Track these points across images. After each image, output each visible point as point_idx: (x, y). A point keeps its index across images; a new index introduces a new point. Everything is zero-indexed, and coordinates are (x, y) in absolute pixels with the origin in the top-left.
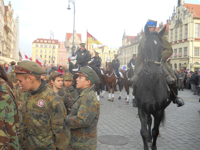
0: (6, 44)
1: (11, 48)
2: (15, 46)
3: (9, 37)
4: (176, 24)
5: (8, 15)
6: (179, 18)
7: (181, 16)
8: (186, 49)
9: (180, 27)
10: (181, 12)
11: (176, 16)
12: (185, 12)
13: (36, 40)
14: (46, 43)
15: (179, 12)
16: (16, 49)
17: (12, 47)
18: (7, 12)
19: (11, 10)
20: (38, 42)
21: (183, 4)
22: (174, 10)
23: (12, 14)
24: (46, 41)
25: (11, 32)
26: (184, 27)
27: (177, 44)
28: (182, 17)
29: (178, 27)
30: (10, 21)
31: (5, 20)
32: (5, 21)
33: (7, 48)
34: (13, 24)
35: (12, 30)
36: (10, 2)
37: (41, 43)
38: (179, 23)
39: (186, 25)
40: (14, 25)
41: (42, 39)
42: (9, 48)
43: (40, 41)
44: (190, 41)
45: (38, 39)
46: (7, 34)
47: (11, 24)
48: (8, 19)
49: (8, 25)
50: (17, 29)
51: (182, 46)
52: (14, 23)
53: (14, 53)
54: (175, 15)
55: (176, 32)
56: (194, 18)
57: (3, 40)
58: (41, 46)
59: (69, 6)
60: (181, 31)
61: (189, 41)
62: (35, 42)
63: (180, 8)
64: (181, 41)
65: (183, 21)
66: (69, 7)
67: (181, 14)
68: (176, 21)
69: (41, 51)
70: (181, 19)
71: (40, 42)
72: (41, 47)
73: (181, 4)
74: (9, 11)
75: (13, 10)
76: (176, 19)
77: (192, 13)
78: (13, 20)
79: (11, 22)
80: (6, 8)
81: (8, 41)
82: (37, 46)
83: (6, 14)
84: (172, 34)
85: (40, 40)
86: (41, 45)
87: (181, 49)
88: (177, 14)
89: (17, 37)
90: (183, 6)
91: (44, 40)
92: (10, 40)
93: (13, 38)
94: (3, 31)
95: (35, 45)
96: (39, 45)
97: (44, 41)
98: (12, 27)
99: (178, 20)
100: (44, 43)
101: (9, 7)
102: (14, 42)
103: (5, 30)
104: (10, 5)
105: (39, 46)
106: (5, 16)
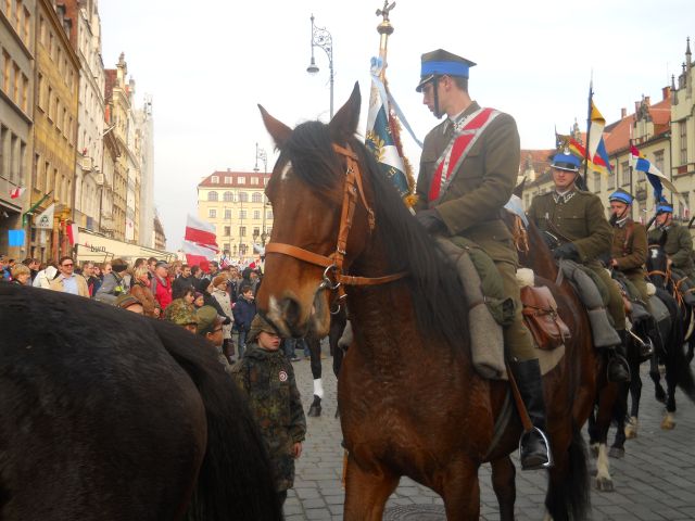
0: (112, 193)
1: (126, 207)
2: (140, 199)
3: (120, 170)
5: (115, 98)
13: (209, 178)
14: (241, 186)
16: (144, 209)
17: (131, 204)
19: (127, 82)
20: (215, 185)
22: (688, 53)
23: (129, 94)
24: (241, 180)
25: (127, 153)
30: (123, 118)
31: (109, 117)
32: (106, 120)
33: (115, 206)
34: (132, 129)
35: (131, 148)
36: (122, 55)
37: (228, 186)
40: (138, 131)
41: (229, 173)
42: (122, 206)
43: (222, 179)
45: (216, 173)
46: (115, 161)
47: (126, 128)
48: (118, 112)
49: (118, 132)
50: (146, 143)
52: (135, 123)
53: (137, 221)
57: (101, 182)
58: (228, 198)
59: (313, 59)
62: (206, 183)
66: (313, 63)
69: (228, 215)
71: (222, 185)
72: (225, 200)
74: (121, 85)
75: (132, 82)
78: (132, 115)
79: (125, 123)
80: (111, 77)
81: (119, 184)
82: (213, 197)
83: (109, 95)
85: (221, 175)
86: (225, 194)
89: (145, 169)
91: (235, 175)
92: (125, 182)
93: (133, 174)
94: (101, 152)
95: (204, 193)
96: (221, 193)
97: (235, 180)
98: (129, 139)
100: (235, 185)
101: (120, 74)
102: (139, 187)
103: (109, 148)
104: (123, 67)
105: (221, 196)
106: (106, 102)
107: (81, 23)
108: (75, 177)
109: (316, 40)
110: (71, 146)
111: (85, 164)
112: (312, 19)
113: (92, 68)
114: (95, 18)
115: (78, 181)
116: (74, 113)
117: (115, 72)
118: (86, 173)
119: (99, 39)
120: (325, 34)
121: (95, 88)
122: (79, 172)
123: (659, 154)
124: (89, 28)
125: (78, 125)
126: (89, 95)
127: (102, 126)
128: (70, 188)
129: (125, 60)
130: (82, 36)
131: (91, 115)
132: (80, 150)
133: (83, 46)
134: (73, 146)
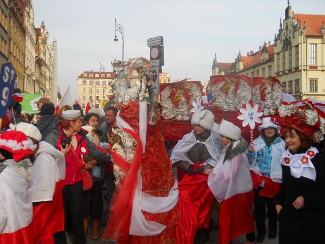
0: (39, 83)
1: (45, 88)
2: (51, 84)
3: (42, 72)
4: (284, 45)
5: (40, 41)
6: (288, 37)
7: (290, 33)
8: (298, 82)
9: (288, 50)
10: (290, 28)
11: (284, 34)
12: (295, 27)
13: (83, 74)
14: (97, 78)
15: (287, 28)
16: (53, 89)
17: (47, 86)
18: (40, 38)
19: (45, 33)
20: (85, 77)
21: (291, 16)
22: (281, 25)
23: (46, 38)
24: (97, 75)
25: (45, 65)
26: (293, 49)
27: (286, 75)
28: (291, 36)
29: (287, 50)
30: (43, 49)
31: (38, 50)
32: (36, 52)
33: (41, 88)
34: (47, 54)
35: (47, 62)
36: (43, 22)
37: (91, 78)
38: (287, 44)
39: (297, 46)
40: (50, 54)
41: (91, 72)
42: (43, 88)
43: (88, 75)
44: (303, 71)
45: (86, 72)
46: (40, 69)
47: (45, 54)
48: (41, 47)
49: (42, 56)
50: (54, 59)
51: (292, 77)
52: (49, 51)
53: (50, 94)
54: (283, 32)
55: (284, 58)
56: (308, 37)
57: (34, 79)
59: (116, 36)
60: (291, 55)
61: (301, 70)
62: (81, 77)
63: (289, 21)
64: (290, 71)
65: (292, 40)
66: (116, 37)
67: (290, 31)
68: (283, 40)
69: (91, 91)
70: (290, 38)
71: (88, 77)
72: (90, 84)
73: (289, 15)
74: (43, 35)
75: (47, 33)
76: (283, 38)
77: (304, 28)
78: (47, 47)
79: (44, 52)
80: (38, 31)
81: (42, 78)
82: (84, 83)
83: (37, 40)
84: (279, 60)
85: (88, 73)
86: (90, 82)
87: (290, 82)
88: (285, 31)
89: (54, 71)
90: (293, 18)
91: (95, 73)
92: (45, 78)
93: (48, 74)
94: (34, 66)
95: (81, 81)
96: (88, 81)
97: (94, 75)
98: (46, 59)
99: (286, 39)
100: (94, 77)
101: (42, 30)
102: (51, 79)
103: (37, 63)
104: (43, 27)
105: (88, 83)
106: (36, 44)
107: (26, 14)
108: (24, 77)
109: (117, 28)
110: (22, 65)
111: (28, 72)
112: (116, 20)
113: (30, 31)
114: (31, 10)
115: (25, 79)
116: (24, 52)
117: (40, 29)
118: (28, 76)
119: (33, 19)
120: (121, 26)
121: (32, 40)
122: (26, 76)
123: (270, 67)
124: (29, 15)
125: (25, 56)
126: (29, 43)
127: (34, 55)
128: (22, 82)
129: (44, 24)
130: (26, 19)
131: (30, 51)
132: (26, 66)
133: (27, 23)
134: (23, 65)
